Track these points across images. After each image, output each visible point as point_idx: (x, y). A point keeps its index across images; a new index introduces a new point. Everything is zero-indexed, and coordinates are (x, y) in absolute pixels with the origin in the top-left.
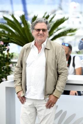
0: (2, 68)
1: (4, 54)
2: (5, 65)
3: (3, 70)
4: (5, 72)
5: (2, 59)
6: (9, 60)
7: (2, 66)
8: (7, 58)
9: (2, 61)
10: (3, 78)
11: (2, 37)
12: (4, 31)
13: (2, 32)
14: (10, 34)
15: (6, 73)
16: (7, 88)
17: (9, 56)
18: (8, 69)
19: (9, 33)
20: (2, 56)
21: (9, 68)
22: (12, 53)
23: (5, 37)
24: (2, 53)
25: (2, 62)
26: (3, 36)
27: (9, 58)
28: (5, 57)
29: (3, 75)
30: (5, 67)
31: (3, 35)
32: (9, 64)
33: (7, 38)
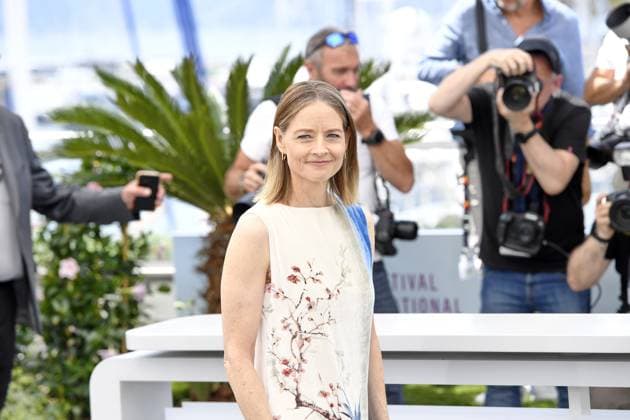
0: (101, 301)
1: (106, 241)
2: (111, 290)
3: (104, 314)
4: (115, 320)
5: (100, 263)
6: (132, 264)
7: (101, 296)
8: (120, 257)
9: (100, 271)
10: (105, 348)
11: (96, 164)
12: (103, 137)
13: (97, 141)
14: (132, 146)
15: (119, 326)
16: (128, 387)
17: (132, 247)
18: (125, 308)
19: (126, 144)
20: (99, 247)
21: (133, 303)
22: (143, 236)
23: (109, 161)
24: (97, 237)
25: (98, 277)
26: (100, 159)
27: (130, 255)
28: (113, 252)
29: (106, 337)
30: (114, 299)
31: (99, 153)
32: (131, 284)
33: (118, 169)
